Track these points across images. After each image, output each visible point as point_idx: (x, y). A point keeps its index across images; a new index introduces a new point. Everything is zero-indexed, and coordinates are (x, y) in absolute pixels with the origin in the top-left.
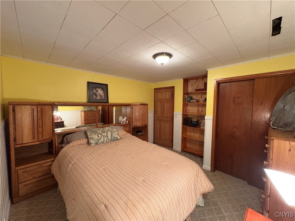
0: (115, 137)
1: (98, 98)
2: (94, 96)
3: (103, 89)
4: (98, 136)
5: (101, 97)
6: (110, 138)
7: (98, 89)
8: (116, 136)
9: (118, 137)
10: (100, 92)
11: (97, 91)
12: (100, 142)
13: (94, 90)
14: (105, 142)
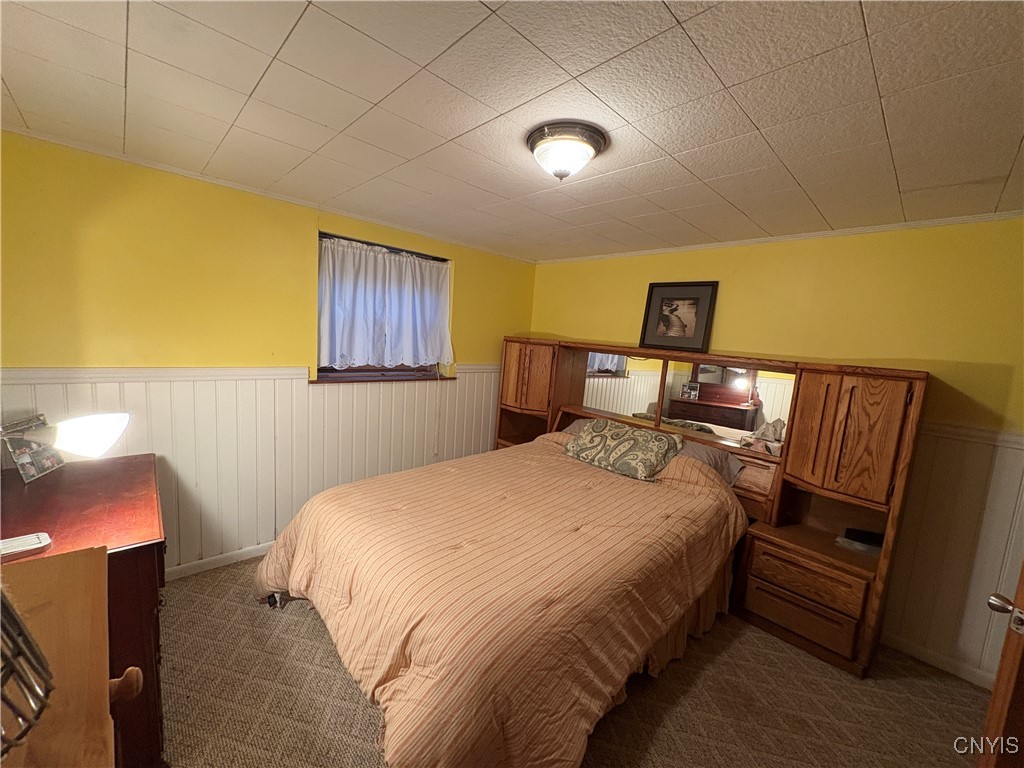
0: (628, 464)
1: (674, 332)
2: (662, 327)
3: (696, 302)
4: (592, 441)
5: (684, 331)
6: (611, 460)
7: (680, 303)
8: (633, 463)
9: (640, 472)
10: (685, 312)
11: (676, 309)
12: (583, 455)
13: (664, 308)
14: (596, 464)
